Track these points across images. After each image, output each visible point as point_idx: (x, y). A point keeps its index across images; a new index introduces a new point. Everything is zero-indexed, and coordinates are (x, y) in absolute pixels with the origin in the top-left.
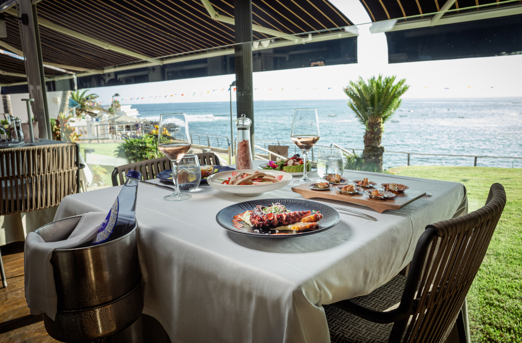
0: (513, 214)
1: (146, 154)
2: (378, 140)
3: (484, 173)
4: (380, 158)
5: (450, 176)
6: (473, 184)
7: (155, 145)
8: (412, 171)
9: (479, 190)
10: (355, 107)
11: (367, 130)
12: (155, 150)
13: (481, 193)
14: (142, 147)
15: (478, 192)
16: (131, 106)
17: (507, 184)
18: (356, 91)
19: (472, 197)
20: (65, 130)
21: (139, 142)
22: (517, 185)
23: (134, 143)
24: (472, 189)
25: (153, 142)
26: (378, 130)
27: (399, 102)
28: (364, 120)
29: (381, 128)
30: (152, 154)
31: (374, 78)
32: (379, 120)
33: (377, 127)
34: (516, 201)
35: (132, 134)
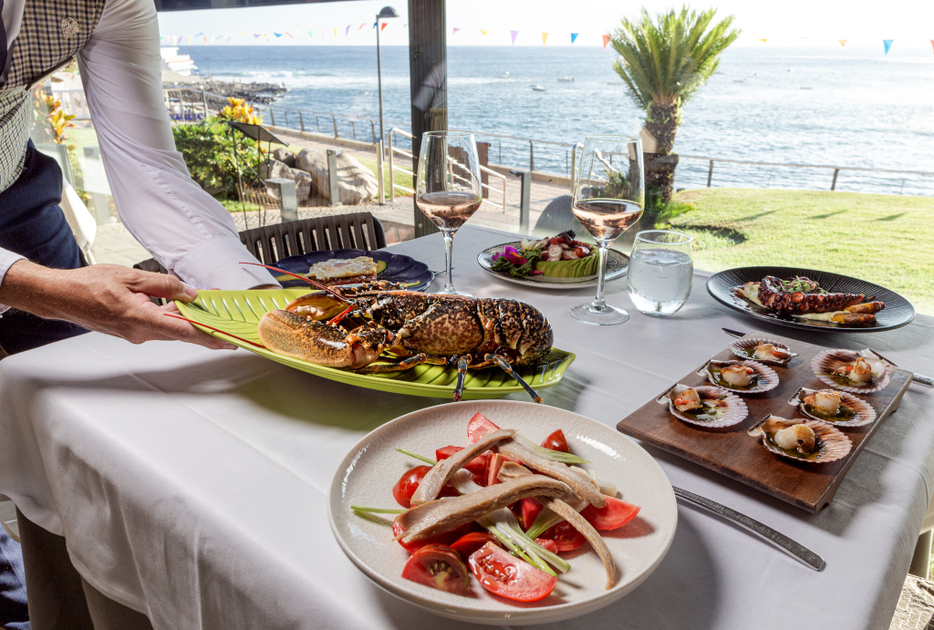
0: (921, 295)
1: (213, 157)
2: (669, 141)
3: (860, 206)
4: (669, 177)
5: (797, 212)
6: (842, 229)
7: (231, 139)
8: (722, 199)
9: (854, 242)
10: (627, 73)
11: (650, 120)
12: (232, 149)
13: (858, 249)
14: (205, 141)
15: (852, 248)
16: (177, 49)
17: (905, 232)
18: (634, 42)
19: (842, 257)
20: (38, 105)
21: (198, 133)
22: (923, 232)
23: (187, 133)
24: (840, 241)
25: (227, 132)
26: (670, 121)
27: (716, 65)
28: (644, 100)
29: (676, 118)
30: (225, 158)
31: (672, 14)
32: (675, 102)
33: (669, 116)
34: (925, 267)
35: (185, 109)
